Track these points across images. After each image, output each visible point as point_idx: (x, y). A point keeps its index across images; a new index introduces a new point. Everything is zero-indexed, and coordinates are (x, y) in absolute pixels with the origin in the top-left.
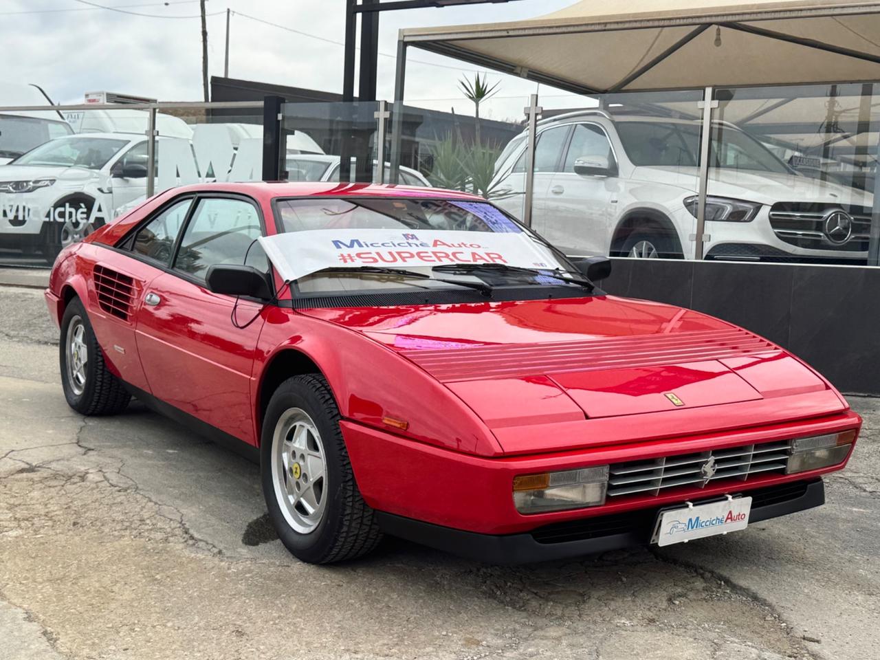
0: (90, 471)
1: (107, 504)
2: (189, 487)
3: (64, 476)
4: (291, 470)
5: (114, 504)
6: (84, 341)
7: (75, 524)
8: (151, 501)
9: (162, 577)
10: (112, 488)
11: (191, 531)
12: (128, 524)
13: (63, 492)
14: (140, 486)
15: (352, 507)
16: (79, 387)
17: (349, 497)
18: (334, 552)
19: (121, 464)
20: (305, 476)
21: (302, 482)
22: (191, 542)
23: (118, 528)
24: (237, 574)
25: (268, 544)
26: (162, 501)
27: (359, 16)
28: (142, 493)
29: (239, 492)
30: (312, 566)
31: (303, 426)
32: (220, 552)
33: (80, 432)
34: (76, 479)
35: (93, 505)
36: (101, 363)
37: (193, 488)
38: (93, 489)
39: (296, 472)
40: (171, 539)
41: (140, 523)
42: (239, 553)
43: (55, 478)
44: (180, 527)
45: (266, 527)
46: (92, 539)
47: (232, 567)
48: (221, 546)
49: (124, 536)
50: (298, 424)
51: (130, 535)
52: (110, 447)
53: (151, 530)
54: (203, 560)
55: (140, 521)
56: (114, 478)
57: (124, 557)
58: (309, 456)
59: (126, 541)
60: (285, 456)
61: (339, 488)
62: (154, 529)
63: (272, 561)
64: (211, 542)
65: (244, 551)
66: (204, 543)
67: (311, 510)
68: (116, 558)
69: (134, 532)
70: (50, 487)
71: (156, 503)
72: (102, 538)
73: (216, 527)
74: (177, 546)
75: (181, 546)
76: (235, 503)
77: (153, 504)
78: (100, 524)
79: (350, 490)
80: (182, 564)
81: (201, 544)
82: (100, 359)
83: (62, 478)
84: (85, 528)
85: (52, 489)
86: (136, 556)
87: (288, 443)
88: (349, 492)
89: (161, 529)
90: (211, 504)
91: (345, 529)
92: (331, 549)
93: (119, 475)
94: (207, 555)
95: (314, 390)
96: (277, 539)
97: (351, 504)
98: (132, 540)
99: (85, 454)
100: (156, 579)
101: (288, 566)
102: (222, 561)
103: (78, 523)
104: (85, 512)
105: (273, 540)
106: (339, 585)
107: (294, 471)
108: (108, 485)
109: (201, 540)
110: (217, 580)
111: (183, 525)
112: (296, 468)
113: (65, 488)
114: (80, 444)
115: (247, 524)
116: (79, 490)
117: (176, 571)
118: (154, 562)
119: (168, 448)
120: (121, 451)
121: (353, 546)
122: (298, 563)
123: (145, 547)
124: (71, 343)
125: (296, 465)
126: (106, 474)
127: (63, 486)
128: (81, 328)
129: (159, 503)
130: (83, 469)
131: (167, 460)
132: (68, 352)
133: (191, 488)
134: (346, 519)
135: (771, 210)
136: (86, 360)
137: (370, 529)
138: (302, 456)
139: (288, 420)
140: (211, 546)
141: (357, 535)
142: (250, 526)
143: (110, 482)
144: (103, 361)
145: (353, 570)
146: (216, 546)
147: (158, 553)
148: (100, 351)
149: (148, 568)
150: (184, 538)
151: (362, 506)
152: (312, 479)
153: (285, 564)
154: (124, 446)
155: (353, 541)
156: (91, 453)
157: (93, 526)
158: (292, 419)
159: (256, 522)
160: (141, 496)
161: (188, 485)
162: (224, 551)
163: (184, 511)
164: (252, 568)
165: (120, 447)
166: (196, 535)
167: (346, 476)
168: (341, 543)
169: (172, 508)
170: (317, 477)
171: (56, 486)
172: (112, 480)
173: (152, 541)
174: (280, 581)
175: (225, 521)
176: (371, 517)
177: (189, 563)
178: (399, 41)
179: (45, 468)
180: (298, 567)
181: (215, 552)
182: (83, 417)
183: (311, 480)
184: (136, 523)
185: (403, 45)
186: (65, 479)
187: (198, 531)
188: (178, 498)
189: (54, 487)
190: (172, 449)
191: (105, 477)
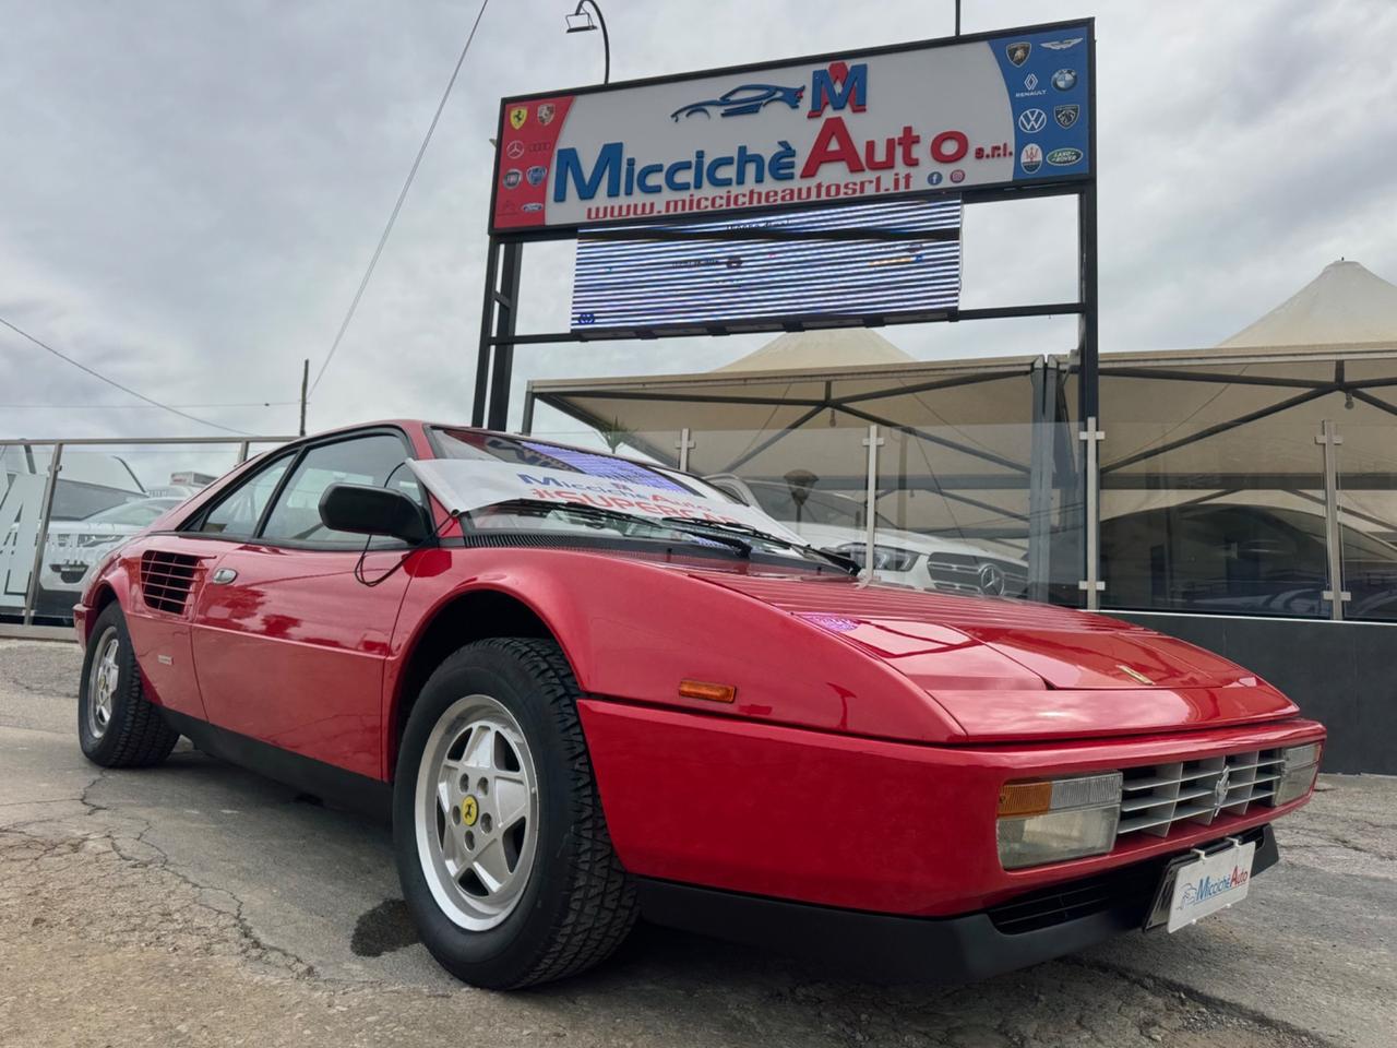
0: (91, 837)
1: (108, 888)
2: (254, 860)
3: (43, 844)
4: (456, 811)
5: (120, 887)
6: (116, 662)
7: (36, 922)
8: (187, 882)
9: (190, 1029)
10: (123, 861)
11: (257, 933)
12: (139, 921)
13: (34, 868)
14: (172, 859)
15: (590, 873)
16: (100, 727)
17: (585, 852)
18: (542, 966)
19: (147, 827)
20: (487, 819)
21: (478, 831)
22: (254, 953)
23: (117, 928)
24: (347, 1016)
25: (398, 953)
26: (206, 882)
27: (493, 348)
28: (172, 869)
29: (338, 867)
30: (492, 995)
31: (488, 729)
32: (310, 971)
33: (90, 787)
34: (65, 849)
35: (81, 890)
36: (136, 689)
37: (261, 861)
38: (90, 863)
39: (468, 813)
40: (217, 947)
41: (160, 918)
42: (348, 972)
43: (28, 847)
44: (235, 925)
45: (390, 922)
46: (63, 949)
47: (337, 1002)
48: (312, 960)
49: (125, 943)
50: (475, 726)
51: (140, 942)
52: (132, 805)
53: (181, 931)
54: (275, 987)
55: (163, 915)
56: (127, 845)
57: (118, 984)
58: (498, 781)
59: (130, 952)
60: (443, 788)
61: (566, 836)
62: (189, 929)
63: (412, 986)
64: (293, 953)
65: (357, 967)
66: (279, 954)
67: (492, 884)
68: (100, 986)
69: (148, 936)
70: (13, 860)
71: (195, 886)
72: (83, 947)
73: (301, 924)
74: (227, 961)
75: (237, 960)
76: (332, 884)
77: (190, 886)
78: (85, 922)
79: (587, 838)
80: (235, 997)
81: (273, 956)
82: (136, 682)
83: (39, 846)
84: (54, 930)
85: (16, 865)
86: (142, 982)
87: (452, 763)
88: (585, 842)
89: (199, 928)
90: (292, 885)
91: (571, 918)
92: (539, 960)
93: (139, 843)
94: (283, 978)
95: (517, 655)
96: (416, 942)
97: (586, 867)
98: (142, 951)
99: (89, 814)
100: (178, 1034)
101: (448, 997)
102: (315, 989)
103: (44, 921)
104: (64, 901)
105: (406, 945)
106: (558, 1035)
107: (464, 811)
108: (118, 857)
109: (274, 949)
110: (307, 1032)
111: (241, 921)
112: (470, 806)
113: (39, 862)
114: (86, 801)
115: (357, 918)
116: (63, 865)
117: (221, 1013)
118: (178, 995)
119: (224, 808)
120: (149, 810)
121: (579, 952)
122: (465, 989)
123: (164, 964)
124: (99, 666)
125: (470, 801)
126: (117, 842)
127: (36, 859)
128: (115, 643)
129: (201, 884)
130: (79, 833)
131: (221, 822)
132: (92, 680)
133: (258, 862)
134: (577, 897)
135: (929, 560)
136: (115, 687)
137: (614, 918)
138: (484, 783)
139: (455, 722)
140: (292, 960)
141: (589, 930)
142: (362, 921)
143: (122, 852)
144: (140, 686)
145: (569, 1000)
146: (303, 958)
147: (189, 975)
148: (137, 672)
149: (163, 1009)
150: (242, 945)
151: (605, 870)
152: (502, 824)
153: (440, 993)
154: (156, 804)
155: (581, 943)
156: (101, 812)
157: (71, 925)
158: (463, 718)
159: (373, 914)
160: (170, 874)
161: (253, 856)
162: (318, 969)
163: (244, 897)
164: (378, 1002)
165: (149, 806)
166: (265, 940)
167: (580, 811)
168: (559, 948)
169: (224, 892)
170: (512, 819)
171: (24, 859)
172: (125, 850)
173: (179, 952)
174: (439, 1029)
175: (317, 914)
176: (617, 894)
177: (248, 994)
178: (527, 392)
179: (15, 832)
180: (466, 998)
181: (300, 971)
182: (101, 769)
183: (500, 826)
184: (154, 920)
185: (532, 396)
186: (44, 848)
187: (270, 931)
188: (235, 877)
189: (19, 860)
190: (230, 808)
191: (113, 844)
